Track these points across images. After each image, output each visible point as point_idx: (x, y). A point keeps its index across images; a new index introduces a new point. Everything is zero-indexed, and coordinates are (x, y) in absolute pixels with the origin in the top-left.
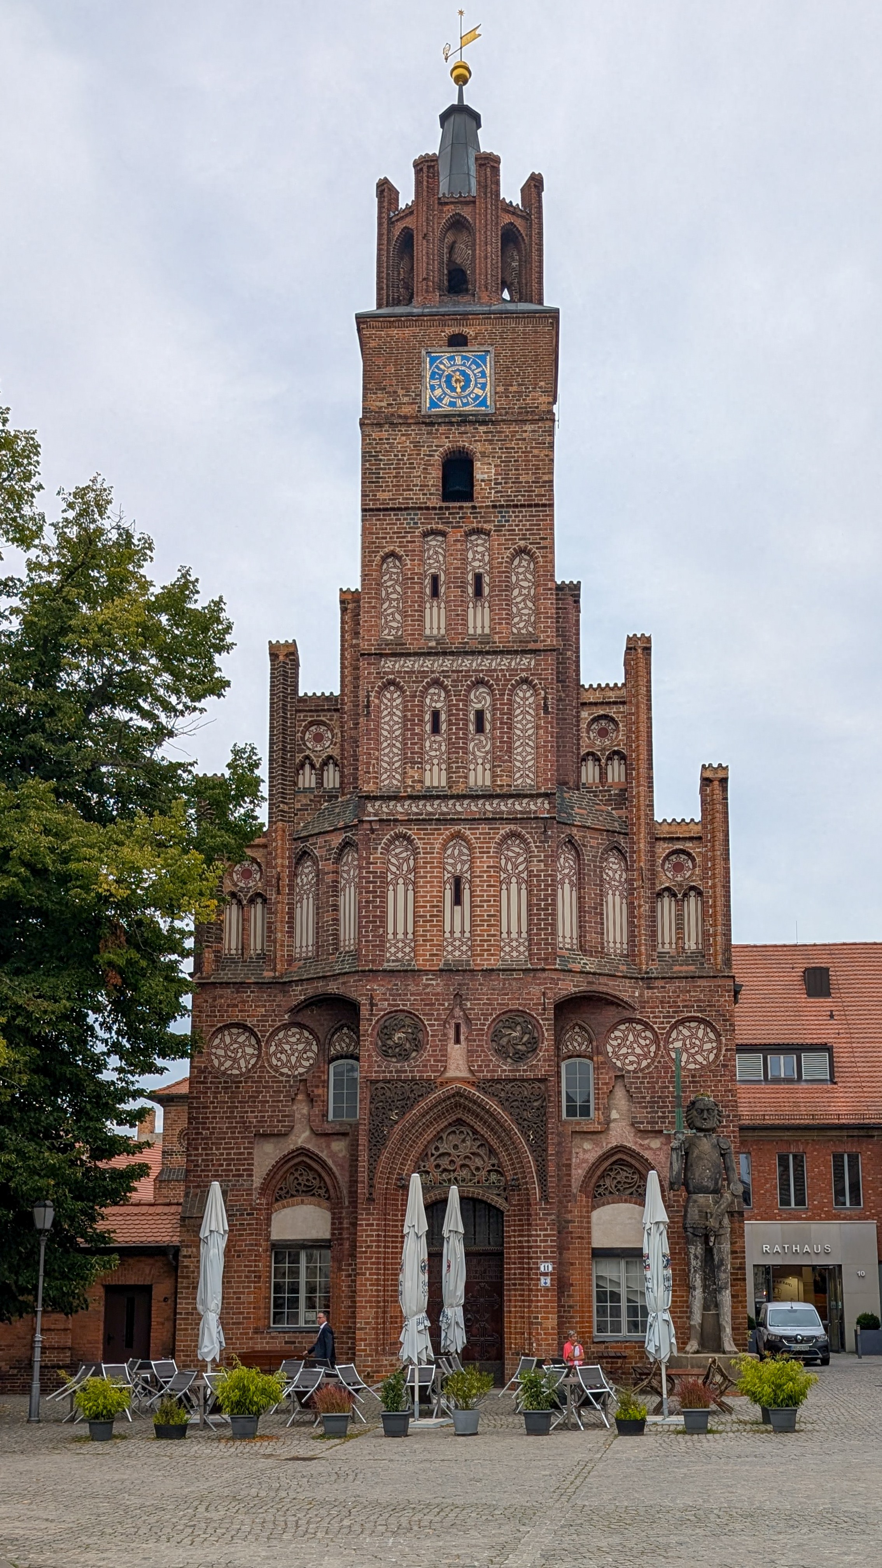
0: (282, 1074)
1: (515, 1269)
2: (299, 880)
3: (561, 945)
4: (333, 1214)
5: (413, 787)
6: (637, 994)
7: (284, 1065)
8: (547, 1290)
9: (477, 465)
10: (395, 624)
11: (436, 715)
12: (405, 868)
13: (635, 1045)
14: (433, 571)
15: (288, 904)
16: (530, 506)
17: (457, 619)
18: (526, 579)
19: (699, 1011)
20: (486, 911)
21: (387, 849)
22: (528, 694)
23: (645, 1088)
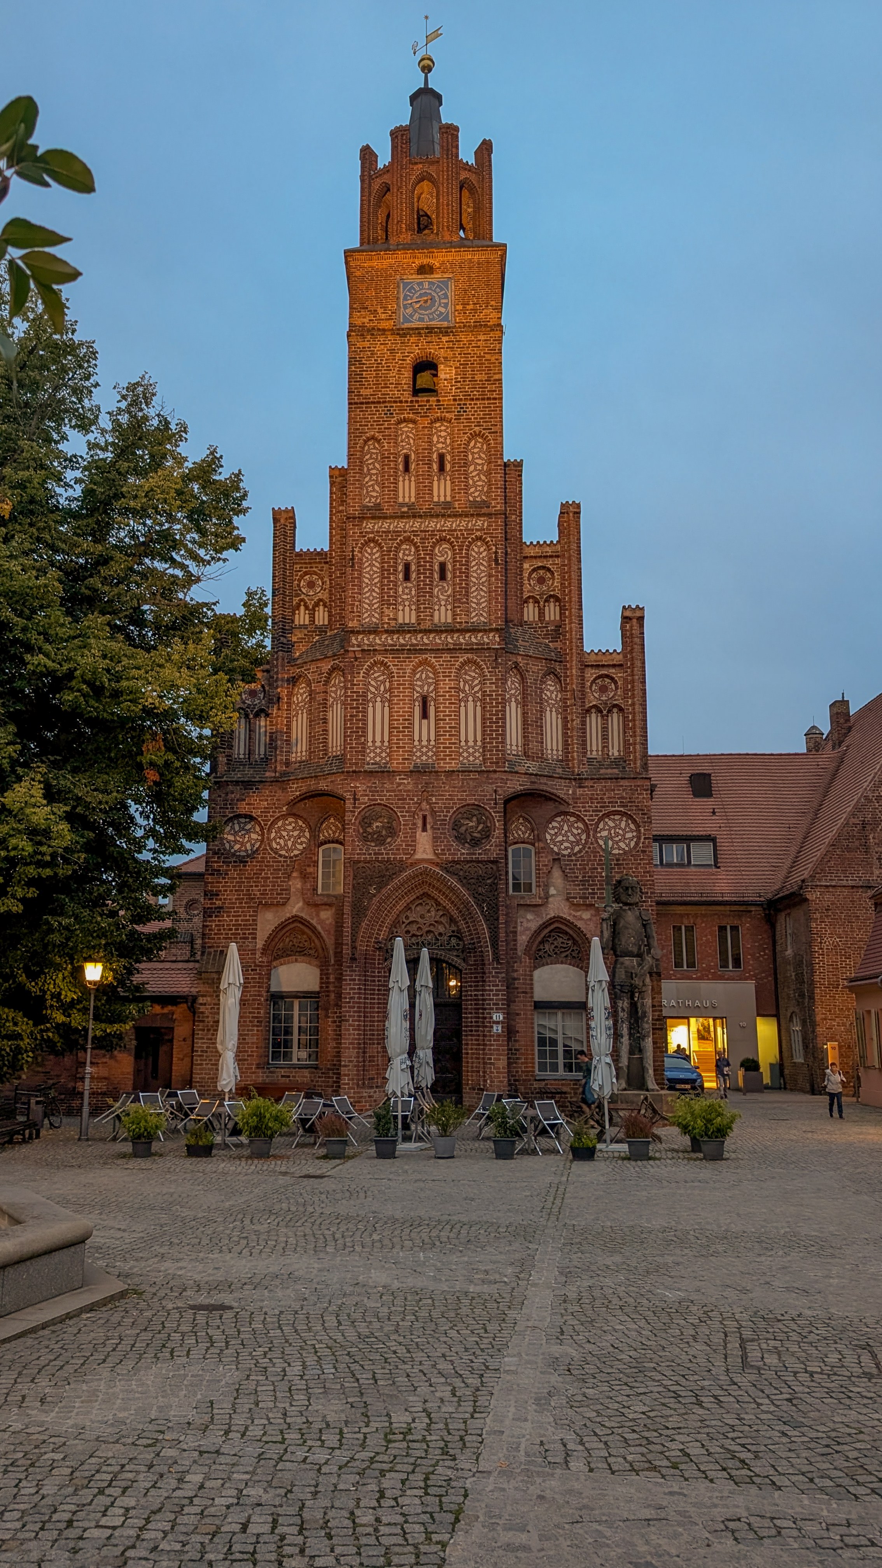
0: (281, 856)
1: (471, 1018)
2: (295, 699)
3: (509, 752)
4: (321, 970)
5: (389, 623)
6: (570, 792)
7: (282, 848)
8: (499, 1035)
9: (441, 367)
10: (374, 494)
11: (407, 567)
12: (382, 688)
13: (569, 834)
14: (405, 451)
15: (286, 718)
16: (483, 399)
17: (423, 490)
18: (480, 458)
19: (621, 806)
20: (448, 724)
21: (367, 674)
22: (482, 549)
23: (577, 869)
